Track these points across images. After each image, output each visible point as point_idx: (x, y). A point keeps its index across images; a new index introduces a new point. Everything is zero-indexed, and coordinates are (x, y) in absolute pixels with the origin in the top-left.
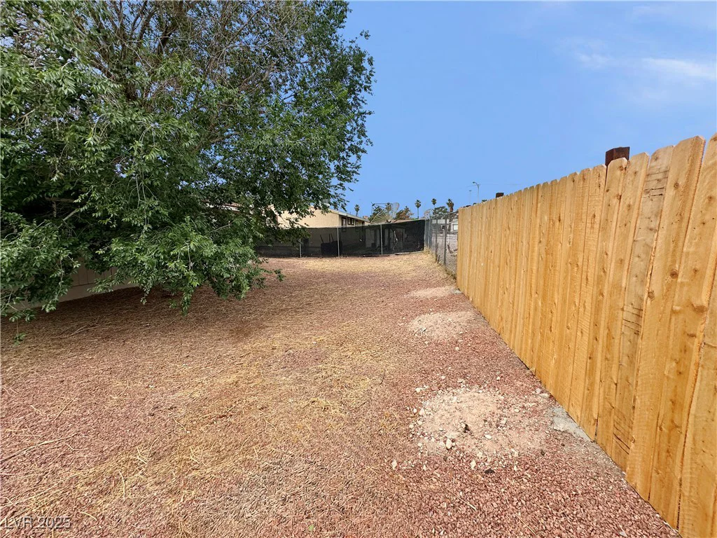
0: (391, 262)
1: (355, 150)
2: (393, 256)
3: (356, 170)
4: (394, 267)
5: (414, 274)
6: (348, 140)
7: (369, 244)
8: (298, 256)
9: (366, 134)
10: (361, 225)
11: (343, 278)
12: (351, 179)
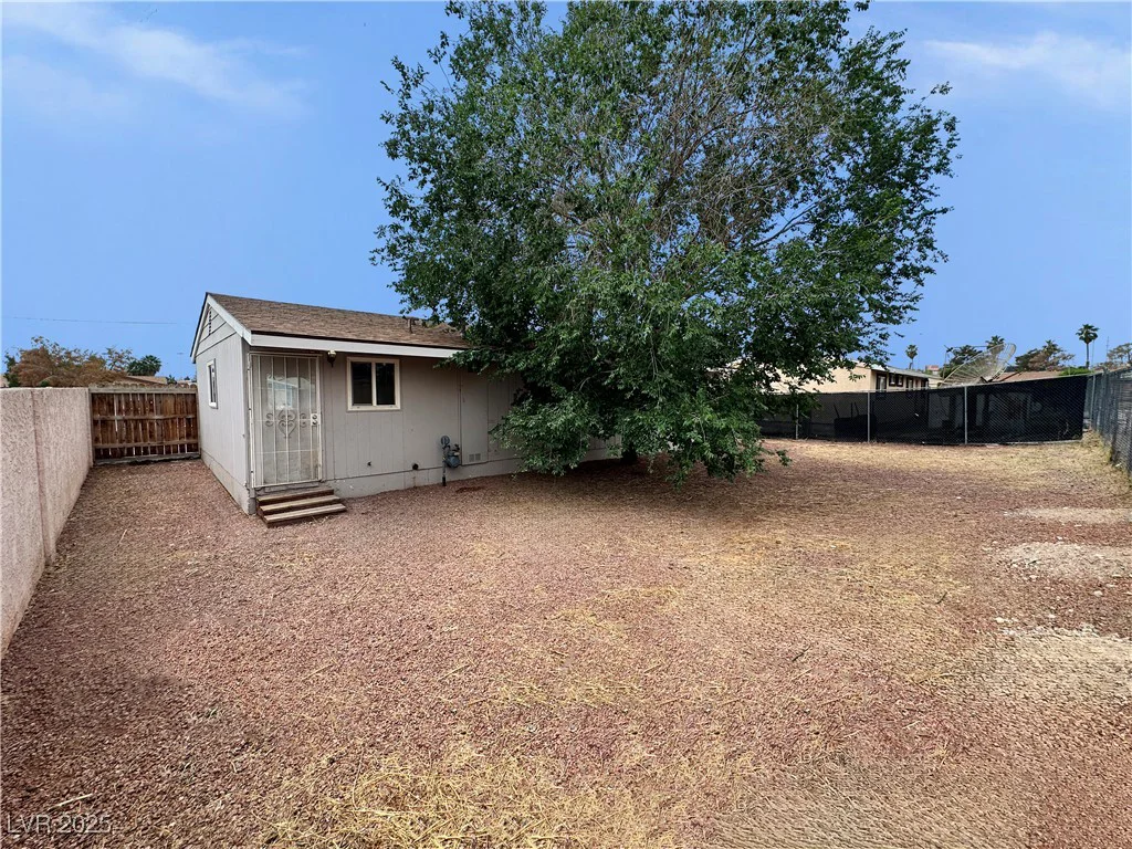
0: (986, 457)
1: (910, 272)
2: (991, 448)
3: (912, 304)
4: (992, 467)
5: (1041, 482)
6: (899, 259)
7: (936, 421)
8: (791, 436)
9: (935, 245)
10: (920, 388)
11: (878, 476)
12: (901, 318)
